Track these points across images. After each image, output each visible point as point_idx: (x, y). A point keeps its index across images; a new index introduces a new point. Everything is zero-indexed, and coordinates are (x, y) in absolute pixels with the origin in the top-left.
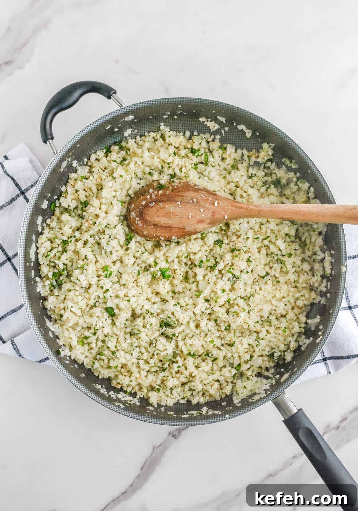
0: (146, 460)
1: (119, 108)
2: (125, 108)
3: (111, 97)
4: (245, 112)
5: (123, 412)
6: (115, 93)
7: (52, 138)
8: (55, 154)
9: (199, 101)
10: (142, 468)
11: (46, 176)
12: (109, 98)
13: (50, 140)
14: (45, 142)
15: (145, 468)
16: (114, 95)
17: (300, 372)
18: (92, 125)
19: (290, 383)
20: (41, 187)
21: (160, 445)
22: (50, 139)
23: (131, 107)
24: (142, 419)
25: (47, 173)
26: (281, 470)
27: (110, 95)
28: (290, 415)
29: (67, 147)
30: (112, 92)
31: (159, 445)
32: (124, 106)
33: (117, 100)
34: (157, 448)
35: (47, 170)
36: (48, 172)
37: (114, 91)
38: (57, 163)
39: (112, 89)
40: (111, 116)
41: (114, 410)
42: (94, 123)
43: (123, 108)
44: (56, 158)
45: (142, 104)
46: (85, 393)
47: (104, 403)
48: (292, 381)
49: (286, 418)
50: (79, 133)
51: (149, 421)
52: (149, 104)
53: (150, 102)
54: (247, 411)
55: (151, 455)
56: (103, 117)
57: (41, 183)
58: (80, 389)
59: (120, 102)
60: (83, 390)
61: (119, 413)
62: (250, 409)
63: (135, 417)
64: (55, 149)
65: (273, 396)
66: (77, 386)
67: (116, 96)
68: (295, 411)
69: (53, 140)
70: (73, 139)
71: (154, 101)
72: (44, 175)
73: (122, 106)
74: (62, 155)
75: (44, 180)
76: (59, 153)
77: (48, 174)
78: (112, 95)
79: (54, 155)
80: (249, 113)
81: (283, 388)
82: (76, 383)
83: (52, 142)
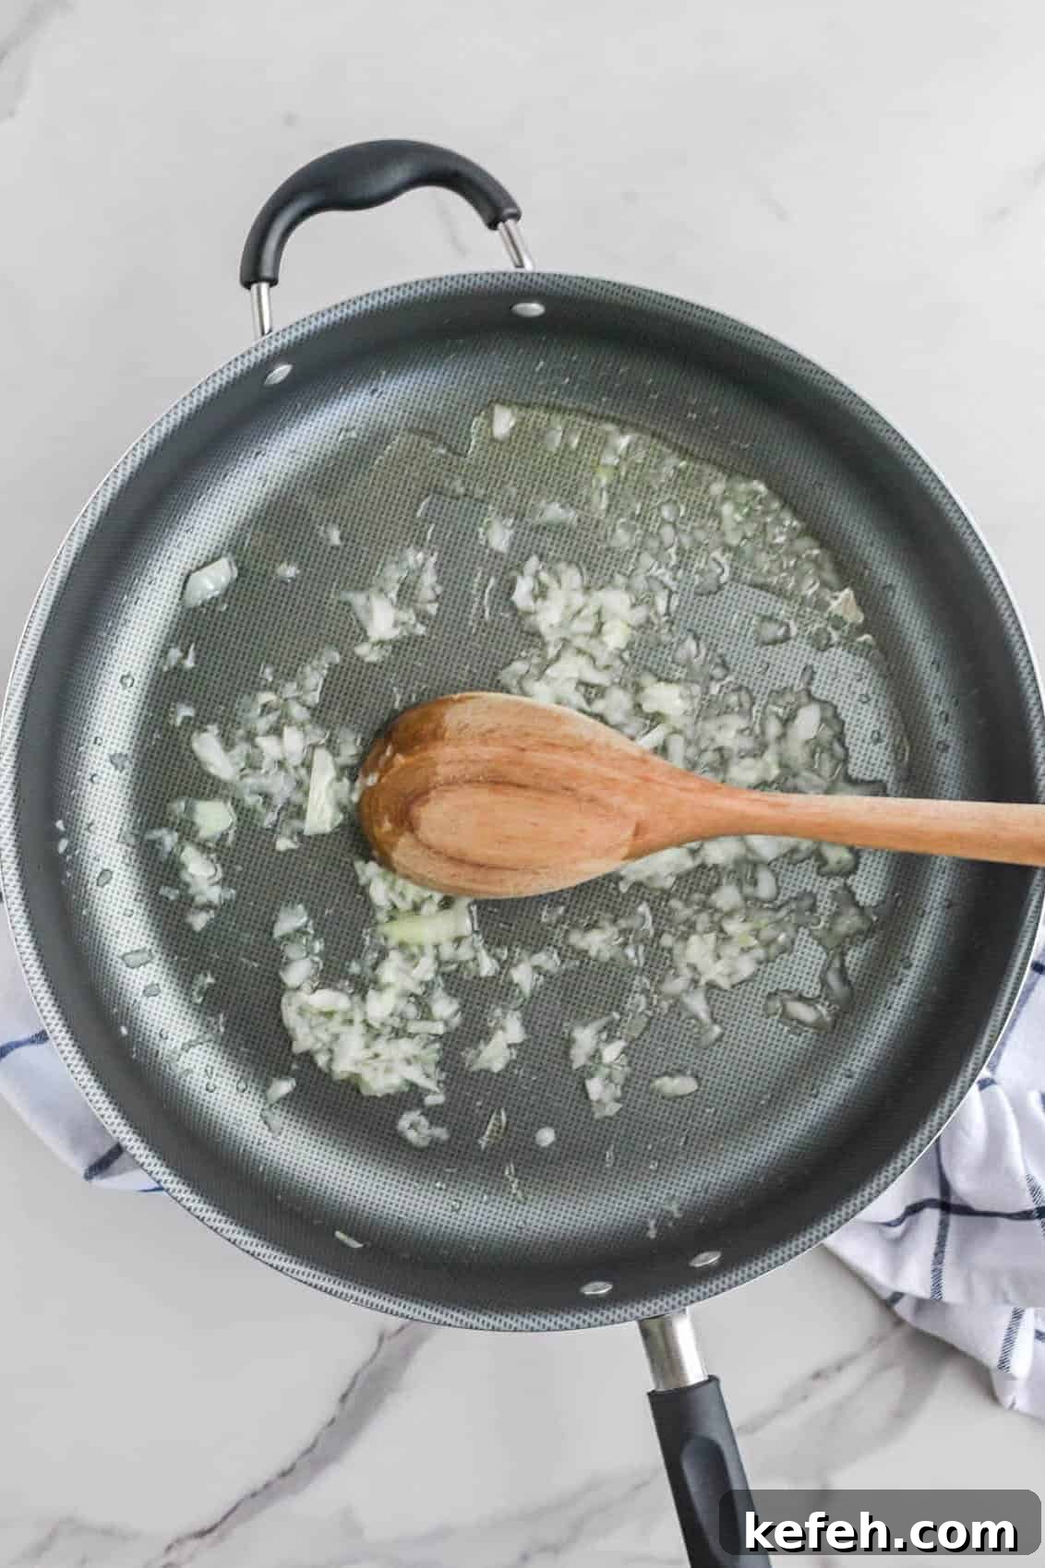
0: (356, 1376)
1: (511, 268)
2: (530, 276)
3: (501, 224)
6: (516, 216)
7: (273, 282)
8: (263, 334)
10: (344, 1397)
12: (493, 225)
13: (264, 286)
14: (247, 285)
15: (352, 1395)
16: (510, 222)
17: (754, 1268)
19: (711, 1290)
22: (264, 279)
23: (549, 281)
25: (219, 381)
27: (499, 217)
28: (674, 1386)
30: (510, 210)
32: (528, 268)
33: (512, 242)
35: (221, 371)
36: (221, 379)
37: (513, 211)
39: (512, 204)
41: (154, 1175)
42: (417, 283)
43: (522, 274)
44: (263, 346)
45: (584, 285)
48: (721, 1286)
49: (661, 1389)
59: (520, 250)
64: (271, 320)
65: (647, 1309)
67: (518, 229)
68: (695, 1377)
69: (272, 290)
72: (207, 384)
73: (523, 266)
74: (283, 344)
76: (278, 334)
78: (504, 221)
79: (259, 334)
81: (686, 1298)
83: (269, 294)
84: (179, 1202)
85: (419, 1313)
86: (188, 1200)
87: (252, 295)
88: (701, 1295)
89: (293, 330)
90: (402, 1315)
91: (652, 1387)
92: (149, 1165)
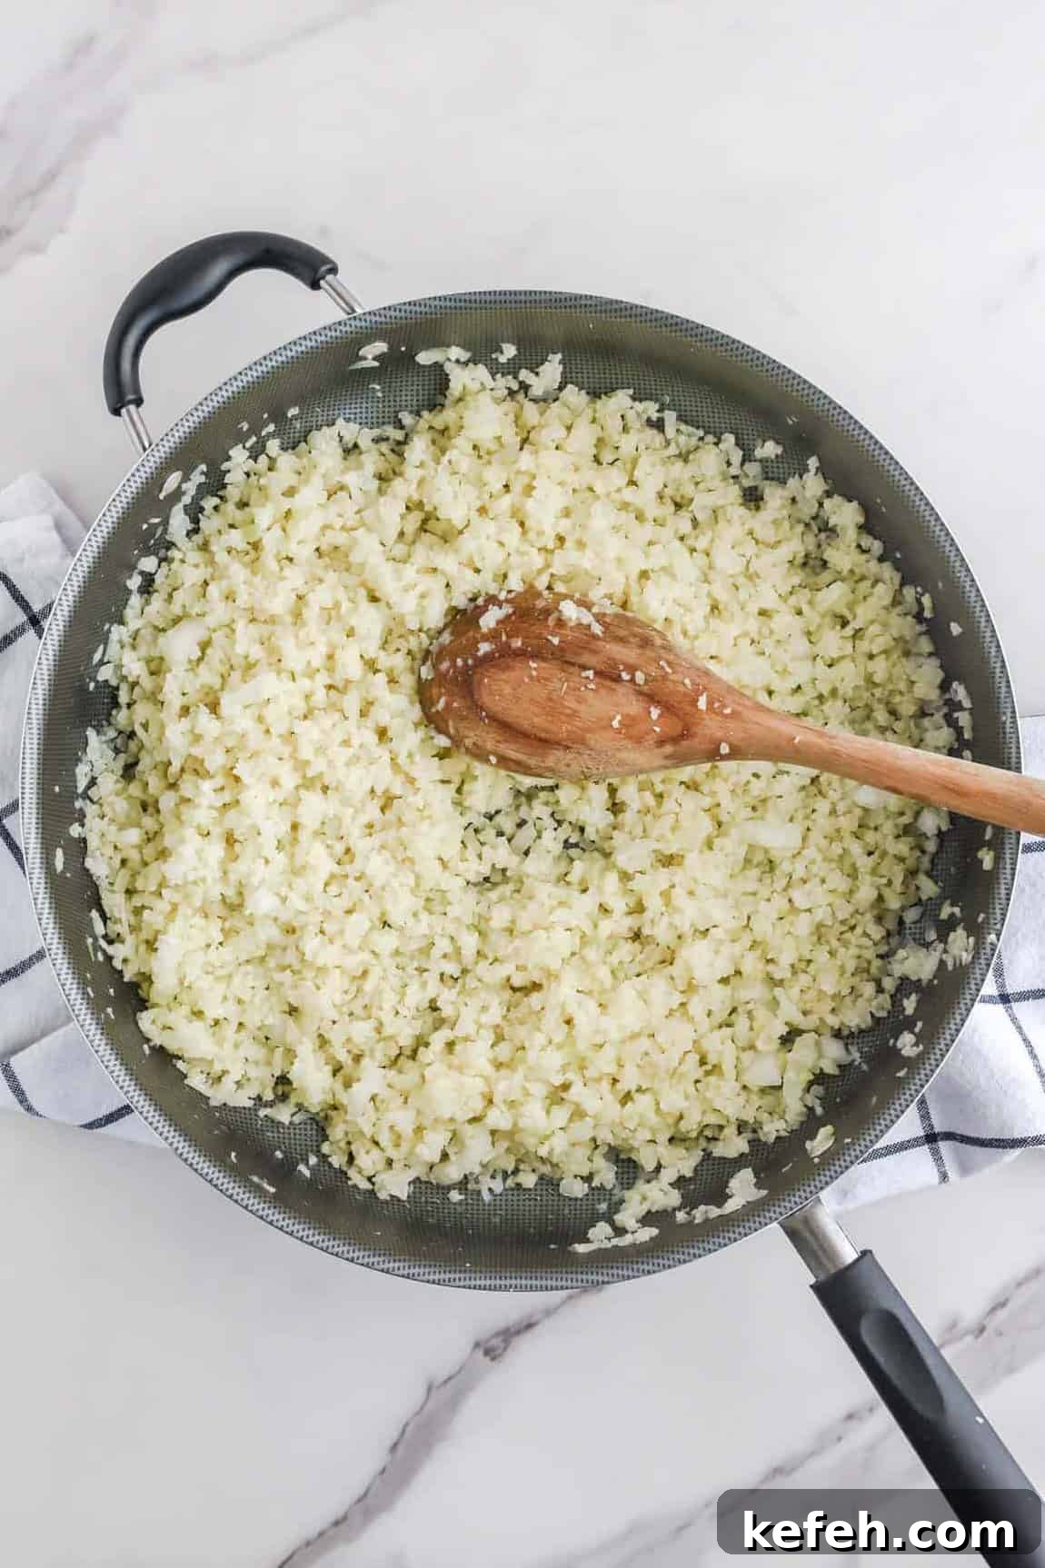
0: (406, 1425)
1: (343, 316)
2: (363, 318)
3: (322, 282)
4: (725, 340)
5: (323, 1241)
6: (334, 270)
7: (139, 402)
8: (145, 449)
9: (589, 302)
10: (394, 1447)
11: (115, 515)
12: (315, 285)
13: (132, 408)
14: (116, 412)
15: (401, 1449)
16: (330, 277)
18: (261, 364)
19: (836, 1172)
20: (98, 547)
21: (450, 1378)
22: (130, 402)
23: (380, 315)
24: (381, 1266)
26: (812, 1454)
27: (318, 276)
28: (833, 1271)
29: (181, 429)
30: (324, 268)
31: (445, 1378)
32: (359, 311)
33: (338, 294)
34: (438, 1387)
35: (118, 495)
36: (121, 502)
37: (328, 266)
38: (149, 475)
39: (325, 260)
40: (319, 338)
41: (295, 1234)
42: (265, 358)
43: (355, 318)
44: (148, 461)
45: (413, 308)
46: (209, 1178)
47: (266, 1211)
49: (822, 1277)
50: (220, 389)
51: (401, 1272)
52: (436, 307)
53: (437, 303)
54: (701, 1252)
55: (422, 1408)
56: (295, 343)
57: (99, 534)
58: (195, 1166)
59: (347, 298)
60: (202, 1169)
61: (311, 1244)
62: (711, 1247)
63: (358, 1258)
64: (148, 435)
65: (783, 1210)
66: (185, 1156)
67: (338, 282)
68: (849, 1255)
69: (140, 409)
70: (201, 404)
71: (450, 300)
72: (109, 510)
73: (354, 311)
74: (165, 452)
75: (108, 527)
76: (157, 445)
77: (122, 508)
78: (323, 278)
79: (141, 450)
80: (736, 345)
81: (815, 1186)
82: (183, 1147)
83: (138, 413)
84: (326, 1251)
85: (577, 1281)
86: (333, 1246)
87: (124, 421)
88: (828, 1179)
89: (170, 438)
90: (562, 1288)
91: (813, 1280)
92: (288, 1226)
